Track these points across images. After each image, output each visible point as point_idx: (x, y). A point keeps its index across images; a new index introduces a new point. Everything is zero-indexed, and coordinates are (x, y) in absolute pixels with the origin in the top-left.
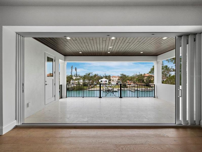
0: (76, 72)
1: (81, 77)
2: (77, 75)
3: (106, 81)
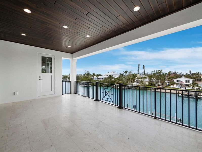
0: (144, 70)
1: (147, 75)
2: (145, 73)
3: (186, 81)
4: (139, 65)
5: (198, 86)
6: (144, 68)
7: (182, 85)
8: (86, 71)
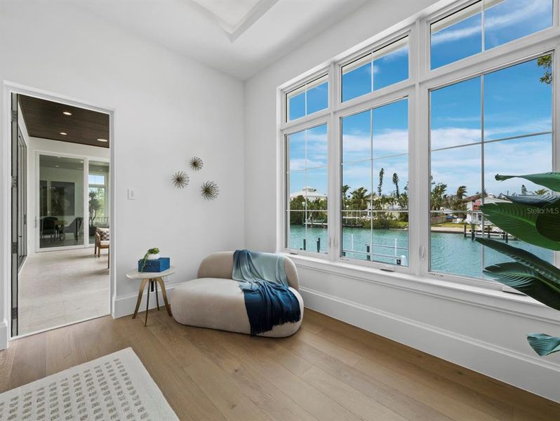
0: (397, 187)
2: (398, 195)
4: (382, 173)
6: (395, 180)
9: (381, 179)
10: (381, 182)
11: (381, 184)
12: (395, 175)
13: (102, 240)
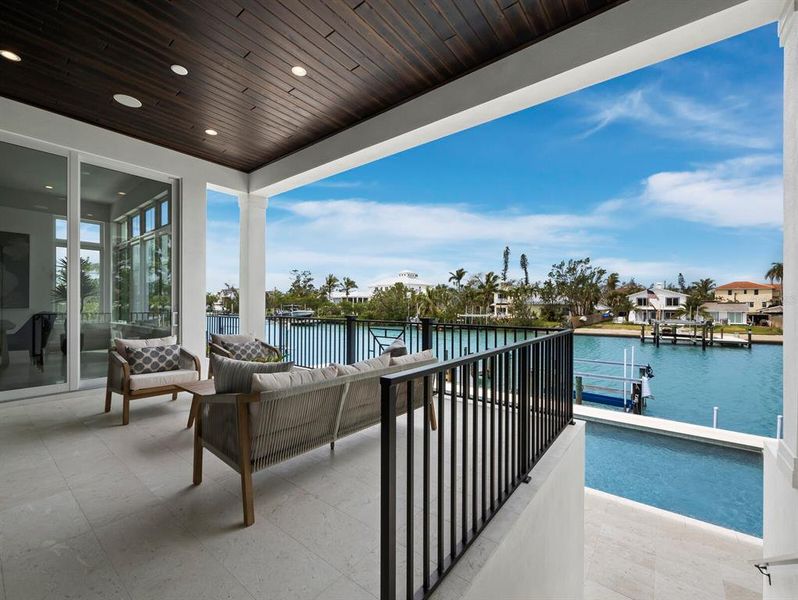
0: (526, 273)
3: (669, 302)
4: (506, 254)
5: (706, 314)
6: (524, 264)
7: (654, 313)
8: (299, 273)
9: (506, 262)
10: (506, 266)
11: (506, 269)
12: (523, 256)
13: (132, 373)
